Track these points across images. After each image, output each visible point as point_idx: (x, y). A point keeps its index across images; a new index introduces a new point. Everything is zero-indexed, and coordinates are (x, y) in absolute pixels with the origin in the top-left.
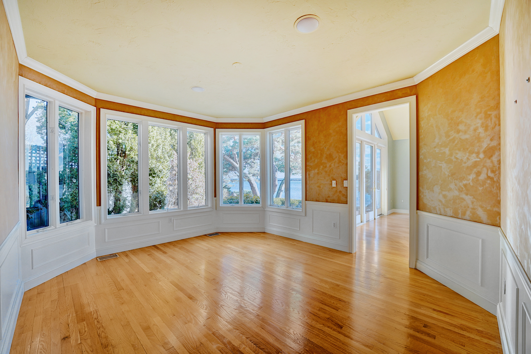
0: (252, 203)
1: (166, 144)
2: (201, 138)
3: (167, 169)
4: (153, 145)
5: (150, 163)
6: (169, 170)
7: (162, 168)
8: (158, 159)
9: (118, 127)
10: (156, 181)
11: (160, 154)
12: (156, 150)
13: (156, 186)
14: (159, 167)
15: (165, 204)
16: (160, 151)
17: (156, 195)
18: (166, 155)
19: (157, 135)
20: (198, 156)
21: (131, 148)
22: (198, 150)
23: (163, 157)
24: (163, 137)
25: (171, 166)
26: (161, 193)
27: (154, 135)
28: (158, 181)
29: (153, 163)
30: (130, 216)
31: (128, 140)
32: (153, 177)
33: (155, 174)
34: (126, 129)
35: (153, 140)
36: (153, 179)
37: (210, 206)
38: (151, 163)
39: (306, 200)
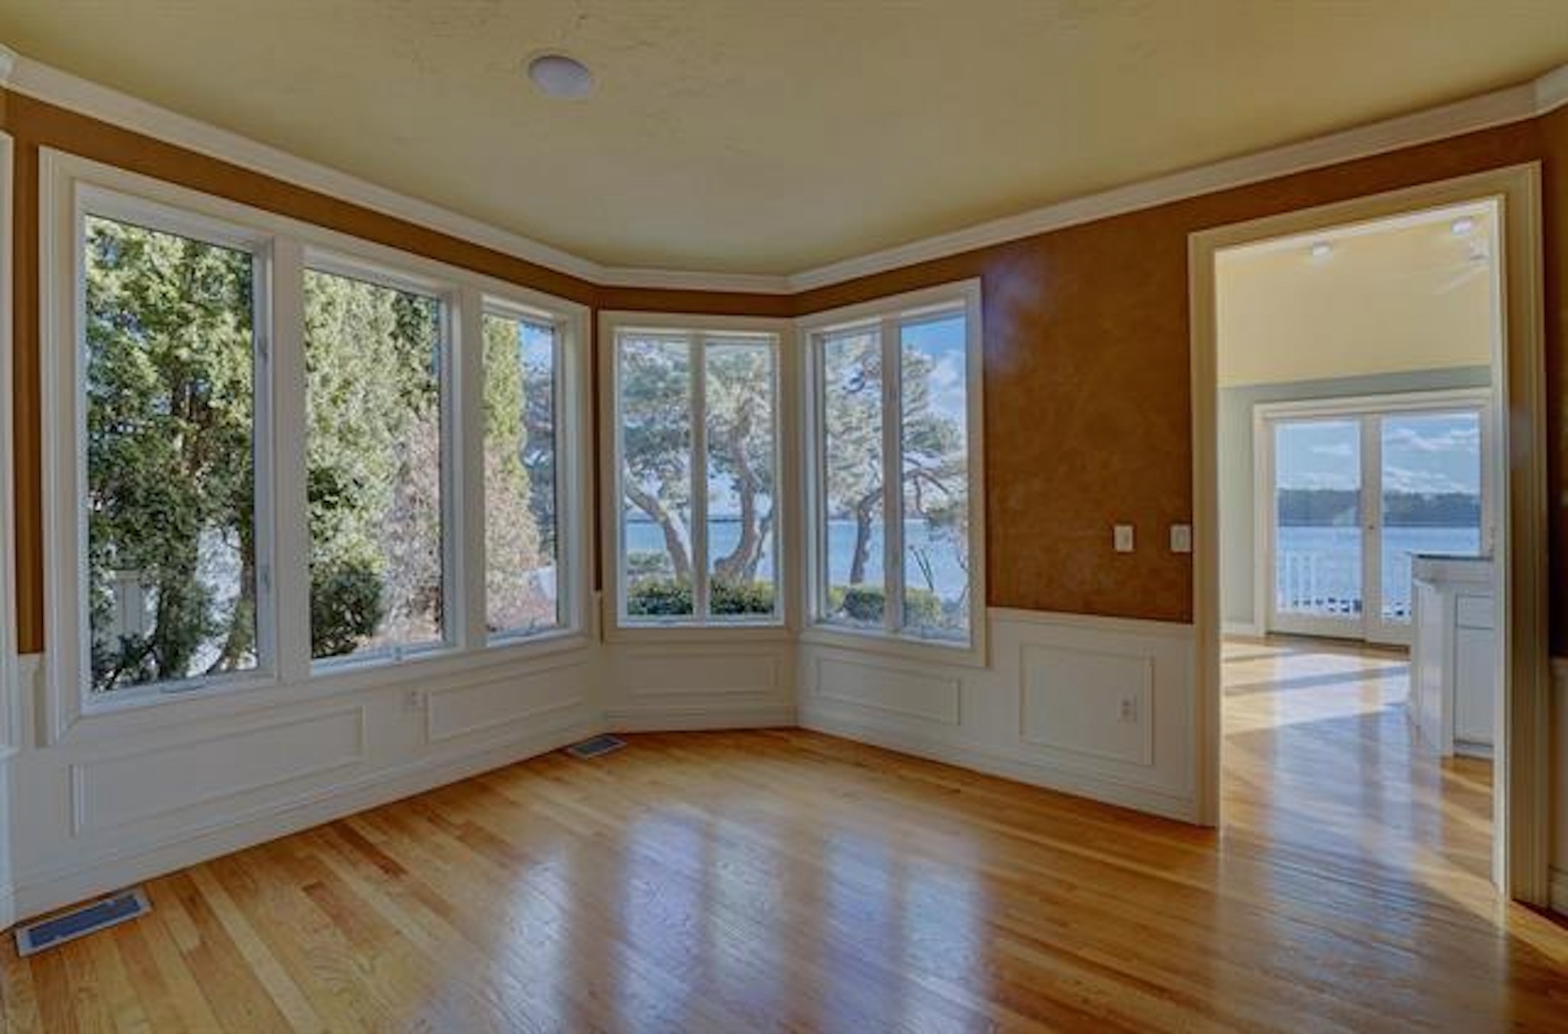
0: (741, 609)
1: (381, 377)
2: (507, 371)
3: (386, 474)
4: (325, 381)
5: (317, 452)
6: (391, 478)
7: (365, 472)
8: (347, 436)
9: (173, 293)
10: (341, 520)
11: (354, 415)
12: (339, 402)
13: (341, 540)
14: (352, 466)
15: (378, 616)
16: (356, 404)
17: (342, 578)
18: (380, 424)
19: (344, 343)
20: (496, 432)
21: (234, 384)
22: (496, 413)
23: (365, 427)
24: (369, 353)
25: (398, 464)
26: (360, 568)
27: (331, 340)
28: (350, 520)
29: (326, 452)
30: (217, 689)
31: (219, 353)
32: (329, 506)
33: (335, 492)
34: (210, 306)
35: (329, 361)
36: (329, 514)
37: (575, 626)
38: (320, 450)
39: (989, 603)
